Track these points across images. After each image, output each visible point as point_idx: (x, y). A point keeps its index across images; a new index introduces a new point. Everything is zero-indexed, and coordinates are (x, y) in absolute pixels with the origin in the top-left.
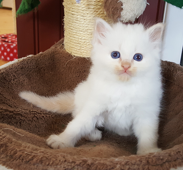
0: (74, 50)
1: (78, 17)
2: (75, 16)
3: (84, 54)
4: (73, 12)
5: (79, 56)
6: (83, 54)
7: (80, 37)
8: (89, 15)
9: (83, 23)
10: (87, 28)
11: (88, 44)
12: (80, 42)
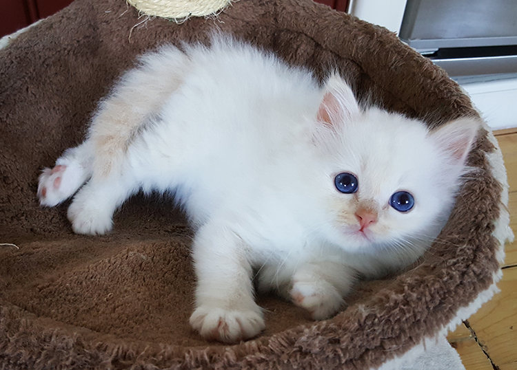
3: (167, 10)
6: (164, 11)
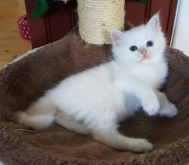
0: (87, 38)
1: (89, 6)
2: (86, 6)
4: (84, 2)
5: (91, 43)
6: (95, 42)
7: (92, 26)
8: (99, 5)
9: (93, 12)
10: (98, 17)
11: (99, 32)
12: (92, 30)
